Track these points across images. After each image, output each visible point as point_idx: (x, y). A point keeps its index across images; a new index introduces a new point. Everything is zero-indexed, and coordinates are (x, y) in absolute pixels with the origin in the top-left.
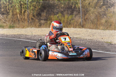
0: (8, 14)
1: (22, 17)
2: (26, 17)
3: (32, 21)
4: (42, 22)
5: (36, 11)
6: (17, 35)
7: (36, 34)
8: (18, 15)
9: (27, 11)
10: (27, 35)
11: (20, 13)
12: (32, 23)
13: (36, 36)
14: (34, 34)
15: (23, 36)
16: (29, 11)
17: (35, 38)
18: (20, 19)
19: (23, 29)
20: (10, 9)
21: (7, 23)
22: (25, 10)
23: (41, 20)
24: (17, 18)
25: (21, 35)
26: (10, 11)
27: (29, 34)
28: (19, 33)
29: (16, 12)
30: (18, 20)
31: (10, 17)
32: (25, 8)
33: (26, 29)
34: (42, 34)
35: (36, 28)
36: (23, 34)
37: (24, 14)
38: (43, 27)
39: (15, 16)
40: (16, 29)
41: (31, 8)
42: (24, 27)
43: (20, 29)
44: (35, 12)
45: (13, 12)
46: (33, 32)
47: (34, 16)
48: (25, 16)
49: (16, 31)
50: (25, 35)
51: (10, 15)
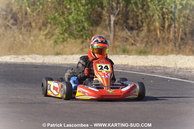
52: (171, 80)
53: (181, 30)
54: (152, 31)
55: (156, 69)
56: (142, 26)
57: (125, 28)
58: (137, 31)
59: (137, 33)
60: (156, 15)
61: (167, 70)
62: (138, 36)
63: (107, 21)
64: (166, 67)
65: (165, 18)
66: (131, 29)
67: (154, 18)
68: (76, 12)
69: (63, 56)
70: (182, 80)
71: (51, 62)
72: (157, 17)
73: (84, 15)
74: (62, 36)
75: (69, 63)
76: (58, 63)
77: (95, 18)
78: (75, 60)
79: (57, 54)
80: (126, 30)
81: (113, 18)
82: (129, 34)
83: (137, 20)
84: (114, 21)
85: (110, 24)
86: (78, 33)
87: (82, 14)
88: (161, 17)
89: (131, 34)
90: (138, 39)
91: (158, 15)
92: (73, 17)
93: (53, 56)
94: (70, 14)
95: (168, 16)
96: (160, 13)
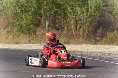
0: (63, 29)
1: (77, 33)
2: (81, 34)
3: (87, 38)
4: (98, 38)
5: (92, 27)
6: (72, 51)
7: (91, 51)
8: (73, 31)
9: (82, 27)
10: (83, 52)
11: (75, 29)
12: (87, 40)
13: (92, 52)
14: (89, 51)
15: (78, 52)
16: (84, 27)
17: (91, 55)
18: (75, 35)
19: (78, 45)
20: (65, 24)
21: (62, 39)
22: (80, 26)
23: (97, 37)
24: (72, 34)
25: (76, 51)
26: (65, 27)
27: (84, 51)
28: (74, 49)
29: (72, 28)
30: (72, 36)
31: (65, 32)
32: (80, 24)
33: (81, 45)
34: (98, 51)
35: (92, 45)
36: (79, 50)
37: (79, 30)
38: (99, 44)
39: (71, 32)
40: (71, 45)
41: (87, 24)
42: (79, 43)
43: (75, 46)
44: (90, 29)
45: (68, 28)
46: (88, 49)
47: (89, 33)
48: (80, 32)
49: (71, 47)
50: (80, 51)
51: (65, 31)
52: (87, 59)
53: (86, 30)
54: (70, 31)
55: (76, 53)
56: (64, 28)
57: (54, 28)
58: (61, 31)
59: (61, 32)
60: (72, 21)
61: (83, 53)
62: (61, 33)
63: (44, 24)
64: (82, 51)
65: (77, 23)
66: (58, 29)
67: (71, 23)
68: (26, 19)
69: (20, 45)
70: (93, 59)
71: (13, 48)
72: (73, 22)
73: (30, 21)
74: (18, 33)
75: (24, 48)
76: (17, 49)
77: (37, 23)
78: (28, 47)
79: (17, 43)
80: (55, 30)
81: (47, 23)
82: (56, 32)
83: (61, 24)
84: (48, 24)
85: (45, 26)
86: (27, 31)
87: (29, 21)
88: (75, 23)
89: (58, 32)
90: (61, 35)
91: (73, 21)
92: (24, 22)
93: (14, 44)
94: (22, 20)
95: (79, 22)
96: (74, 20)
